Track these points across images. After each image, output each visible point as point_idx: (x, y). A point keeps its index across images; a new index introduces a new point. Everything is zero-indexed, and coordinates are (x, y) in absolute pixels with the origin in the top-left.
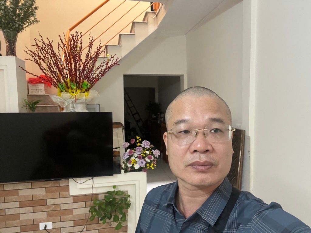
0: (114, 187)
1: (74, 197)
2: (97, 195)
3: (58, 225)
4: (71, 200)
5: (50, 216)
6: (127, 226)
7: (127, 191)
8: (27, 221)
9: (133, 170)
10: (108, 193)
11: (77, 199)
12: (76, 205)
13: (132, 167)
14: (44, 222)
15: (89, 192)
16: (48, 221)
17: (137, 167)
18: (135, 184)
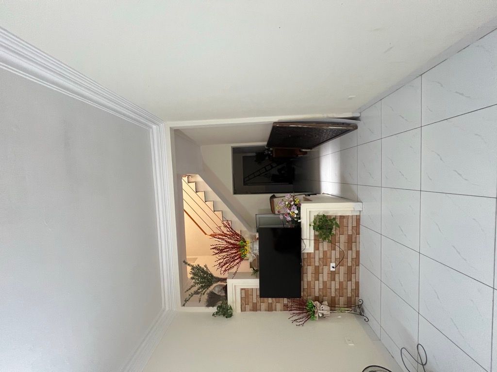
0: (310, 225)
1: (315, 250)
2: (315, 236)
3: (333, 260)
4: (317, 252)
5: (326, 264)
6: (340, 216)
7: (315, 216)
8: (328, 277)
9: (299, 214)
10: (314, 229)
11: (317, 248)
12: (321, 249)
13: (297, 214)
14: (330, 267)
15: (312, 242)
16: (330, 265)
17: (296, 212)
18: (310, 212)
